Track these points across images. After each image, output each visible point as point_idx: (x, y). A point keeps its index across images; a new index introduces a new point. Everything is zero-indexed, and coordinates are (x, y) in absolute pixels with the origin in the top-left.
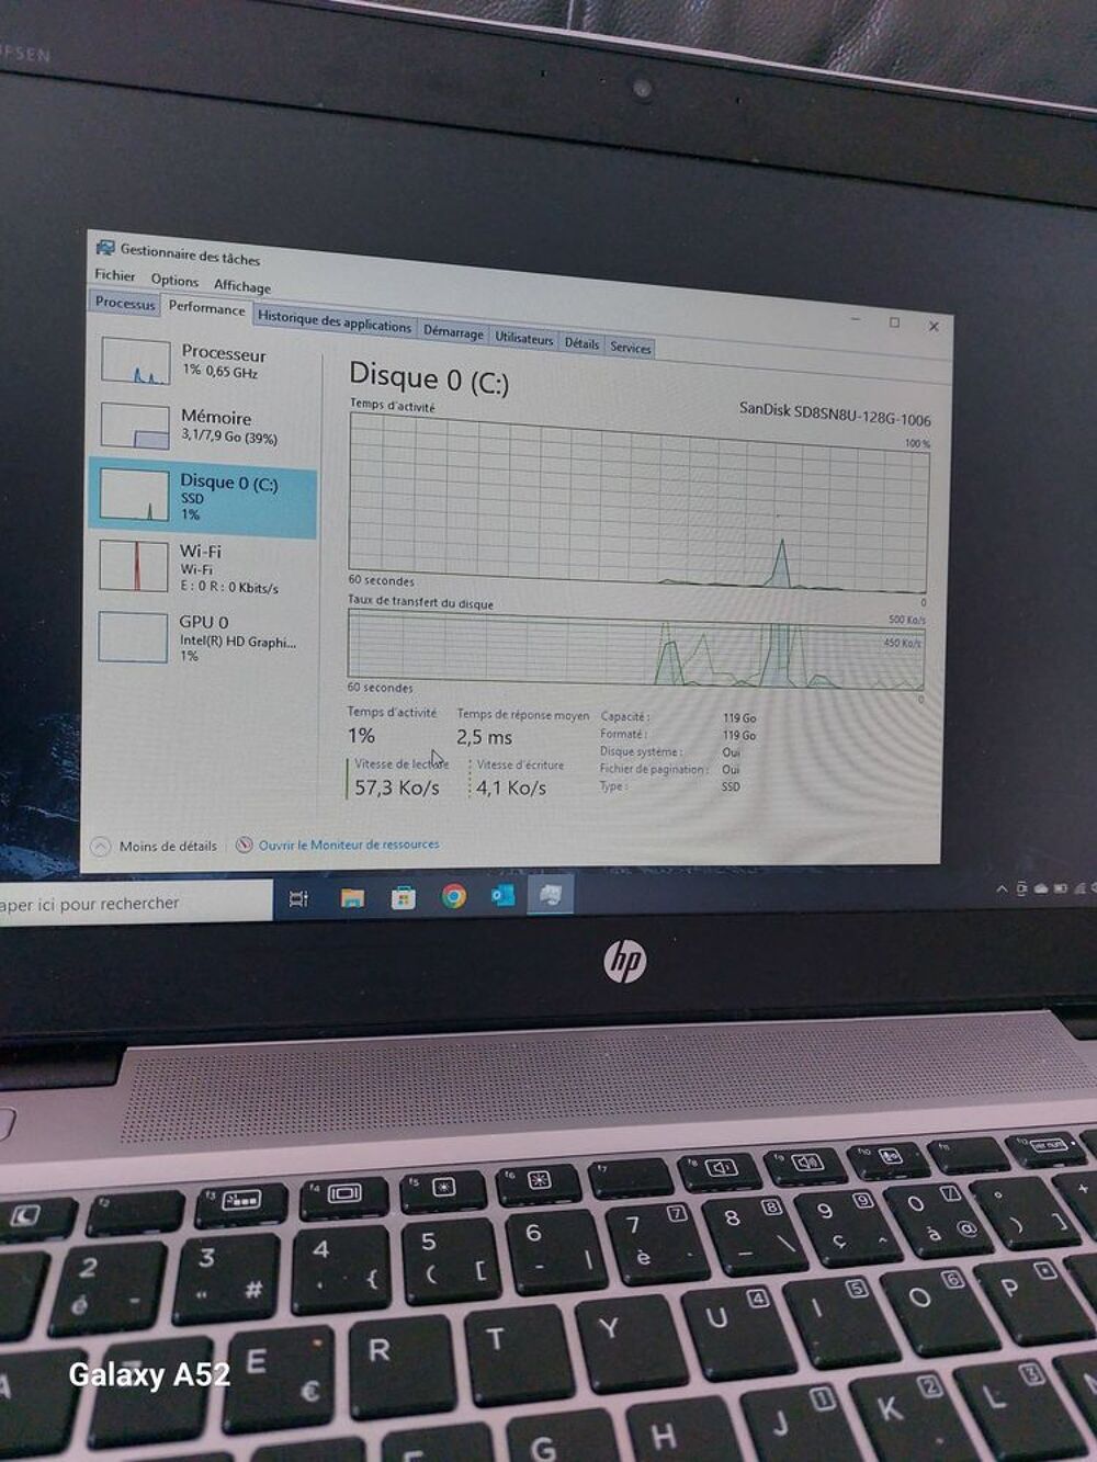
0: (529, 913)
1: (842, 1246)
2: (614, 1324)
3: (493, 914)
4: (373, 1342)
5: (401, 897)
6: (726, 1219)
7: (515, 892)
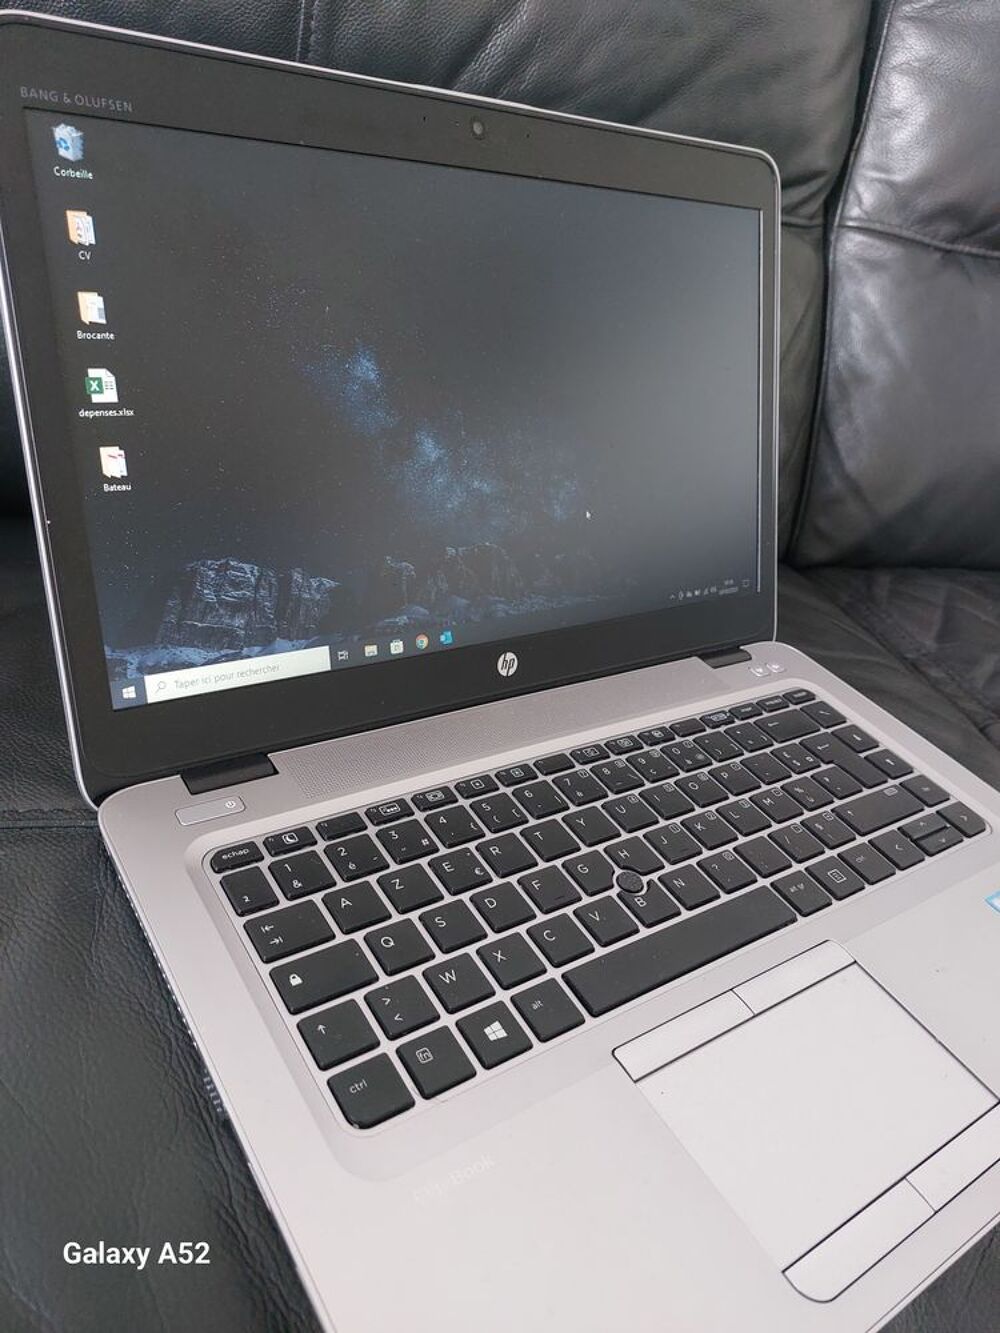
1: (655, 773)
2: (582, 821)
3: (443, 649)
4: (491, 849)
5: (395, 646)
6: (604, 772)
7: (452, 635)
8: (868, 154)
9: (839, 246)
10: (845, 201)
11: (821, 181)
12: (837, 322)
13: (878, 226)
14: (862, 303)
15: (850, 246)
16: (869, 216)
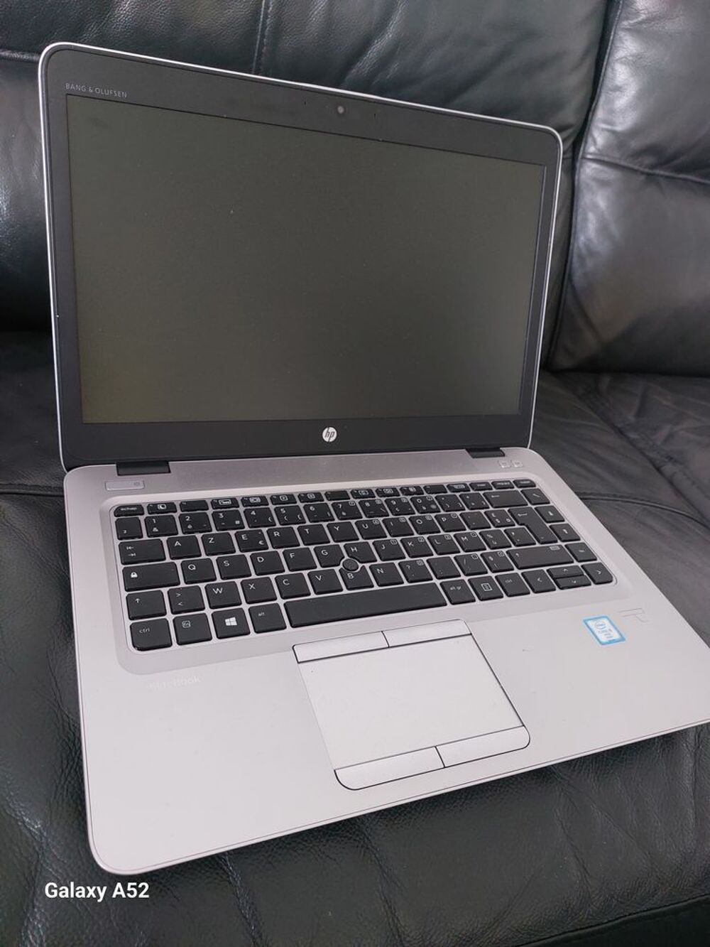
1: (397, 511)
2: (338, 528)
4: (275, 533)
6: (365, 505)
8: (600, 114)
9: (582, 170)
10: (586, 142)
11: (570, 131)
12: (579, 218)
13: (606, 159)
14: (595, 206)
15: (589, 171)
16: (600, 152)
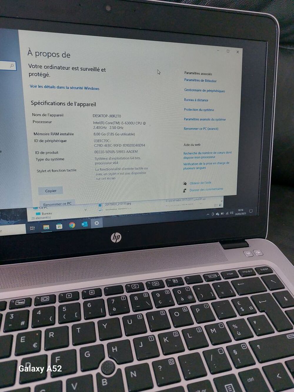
0: (92, 228)
1: (161, 303)
2: (106, 325)
3: (83, 229)
4: (50, 333)
5: (59, 226)
6: (135, 298)
7: (88, 223)
